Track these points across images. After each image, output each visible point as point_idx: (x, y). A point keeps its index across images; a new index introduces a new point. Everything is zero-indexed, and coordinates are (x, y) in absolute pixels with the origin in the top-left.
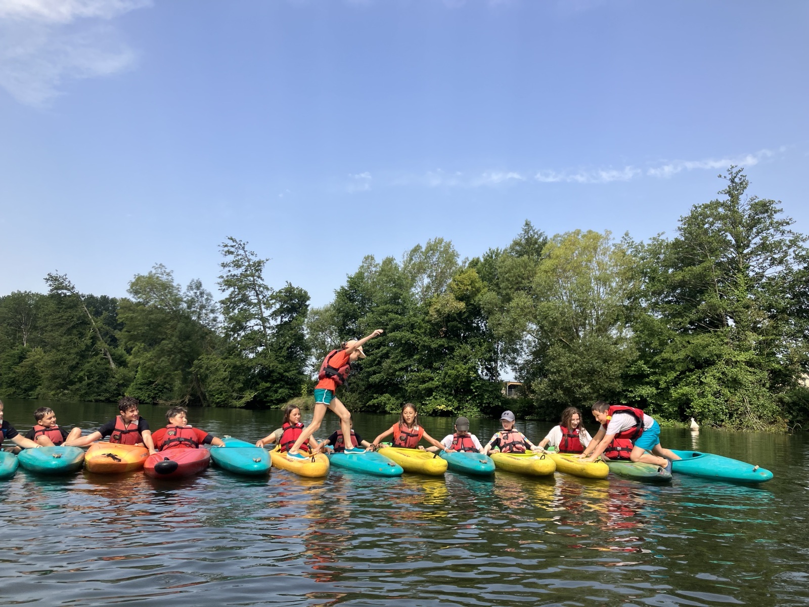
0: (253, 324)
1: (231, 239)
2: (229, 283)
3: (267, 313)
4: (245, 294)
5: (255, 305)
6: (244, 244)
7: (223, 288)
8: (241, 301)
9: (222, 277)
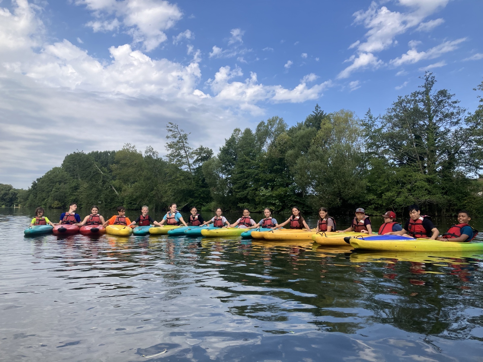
0: (185, 168)
1: (171, 123)
2: (170, 146)
3: (191, 161)
4: (179, 152)
5: (185, 157)
6: (177, 126)
7: (168, 149)
8: (178, 155)
9: (168, 144)
